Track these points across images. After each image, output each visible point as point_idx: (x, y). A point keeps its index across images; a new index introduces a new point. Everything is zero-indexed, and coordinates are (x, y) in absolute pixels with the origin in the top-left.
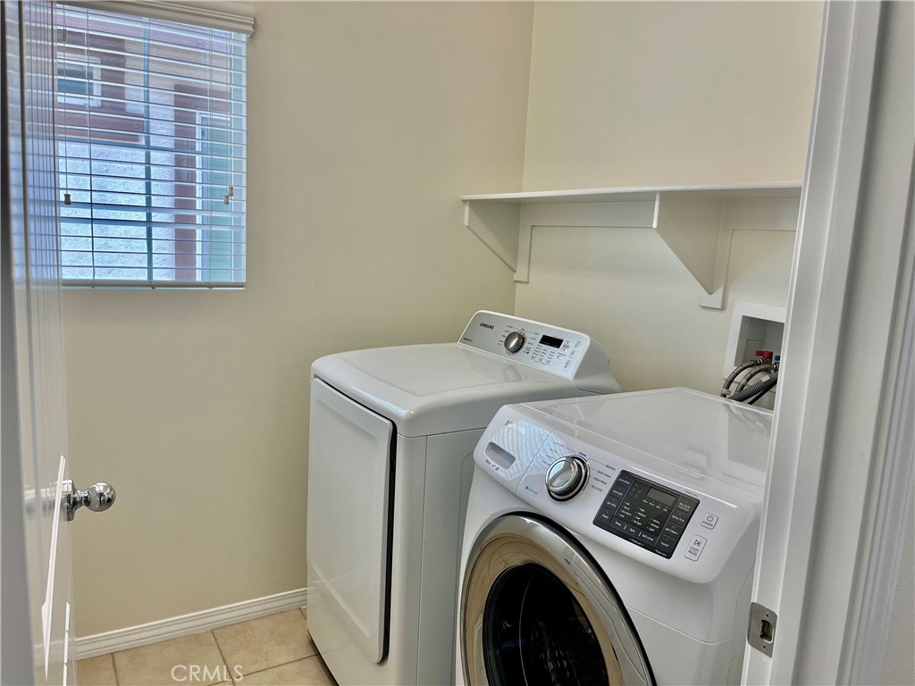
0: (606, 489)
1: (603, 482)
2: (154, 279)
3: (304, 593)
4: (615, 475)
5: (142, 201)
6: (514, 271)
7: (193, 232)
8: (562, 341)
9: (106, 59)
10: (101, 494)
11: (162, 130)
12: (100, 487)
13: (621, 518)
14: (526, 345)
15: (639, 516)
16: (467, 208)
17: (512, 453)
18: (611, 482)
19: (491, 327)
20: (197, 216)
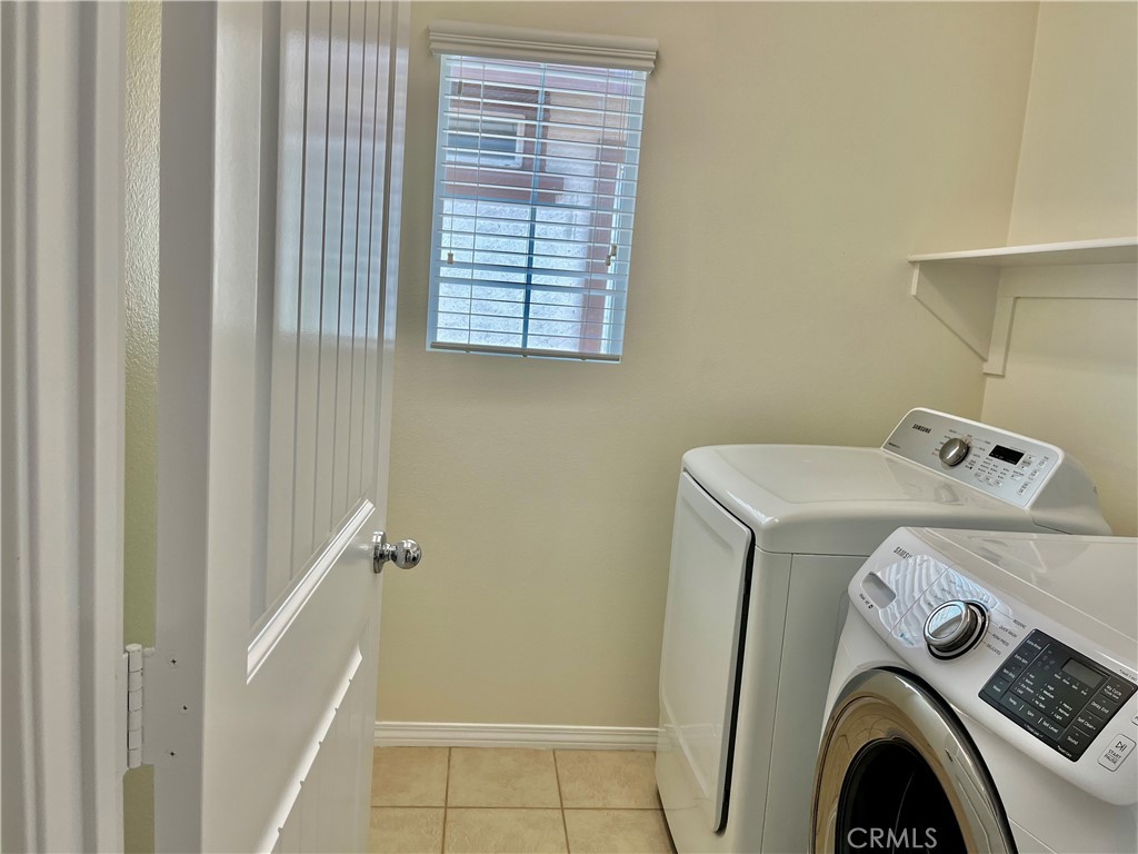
0: (1006, 652)
1: (1003, 642)
2: (528, 346)
3: (655, 734)
4: (1022, 635)
5: (523, 262)
6: (985, 360)
7: (603, 299)
8: (1021, 455)
9: (530, 114)
10: (408, 551)
11: (580, 186)
12: (408, 545)
13: (1018, 696)
14: (970, 457)
15: (1045, 696)
16: (916, 272)
17: (893, 588)
18: (1014, 644)
19: (928, 431)
20: (609, 282)
